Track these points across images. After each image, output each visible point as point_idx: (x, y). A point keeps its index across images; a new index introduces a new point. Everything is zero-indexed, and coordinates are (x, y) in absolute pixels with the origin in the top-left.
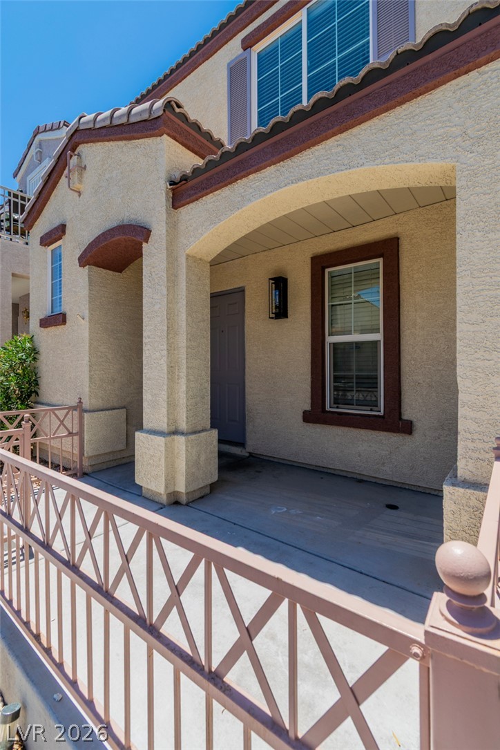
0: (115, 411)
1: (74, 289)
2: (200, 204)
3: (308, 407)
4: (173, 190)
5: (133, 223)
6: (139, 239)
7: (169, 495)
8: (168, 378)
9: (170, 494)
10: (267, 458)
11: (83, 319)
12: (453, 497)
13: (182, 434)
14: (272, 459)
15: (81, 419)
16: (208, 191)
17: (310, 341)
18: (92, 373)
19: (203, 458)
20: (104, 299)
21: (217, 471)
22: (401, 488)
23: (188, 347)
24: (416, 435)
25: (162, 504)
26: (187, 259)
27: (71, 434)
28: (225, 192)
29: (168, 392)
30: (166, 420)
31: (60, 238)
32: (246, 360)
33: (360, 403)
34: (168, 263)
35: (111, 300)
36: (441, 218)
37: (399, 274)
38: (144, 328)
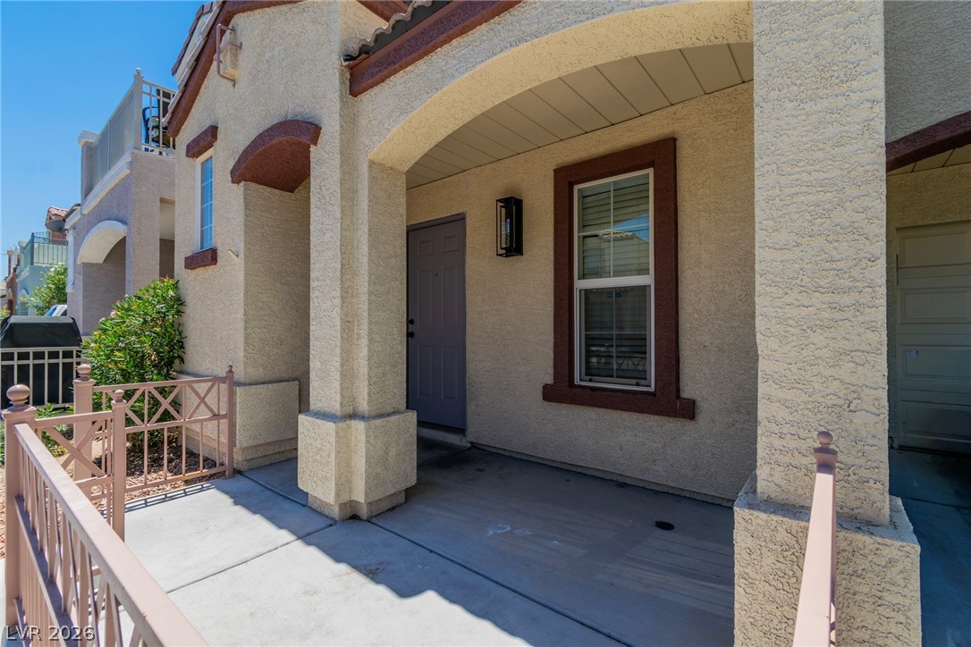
0: (281, 384)
1: (227, 215)
2: (386, 87)
3: (550, 380)
4: (351, 68)
5: (298, 118)
6: (304, 139)
7: (343, 506)
8: (342, 337)
9: (344, 504)
10: (494, 450)
11: (237, 256)
12: (749, 527)
13: (362, 418)
14: (501, 452)
15: (232, 395)
16: (397, 66)
17: (552, 287)
18: (249, 331)
19: (393, 452)
20: (267, 228)
21: (415, 471)
22: (679, 496)
23: (370, 293)
24: (701, 420)
25: (332, 519)
26: (370, 167)
27: (216, 416)
28: (421, 67)
29: (342, 358)
30: (338, 397)
31: (210, 146)
32: (467, 315)
33: (622, 375)
34: (343, 173)
35: (277, 230)
36: (736, 109)
37: (676, 191)
38: (312, 266)
